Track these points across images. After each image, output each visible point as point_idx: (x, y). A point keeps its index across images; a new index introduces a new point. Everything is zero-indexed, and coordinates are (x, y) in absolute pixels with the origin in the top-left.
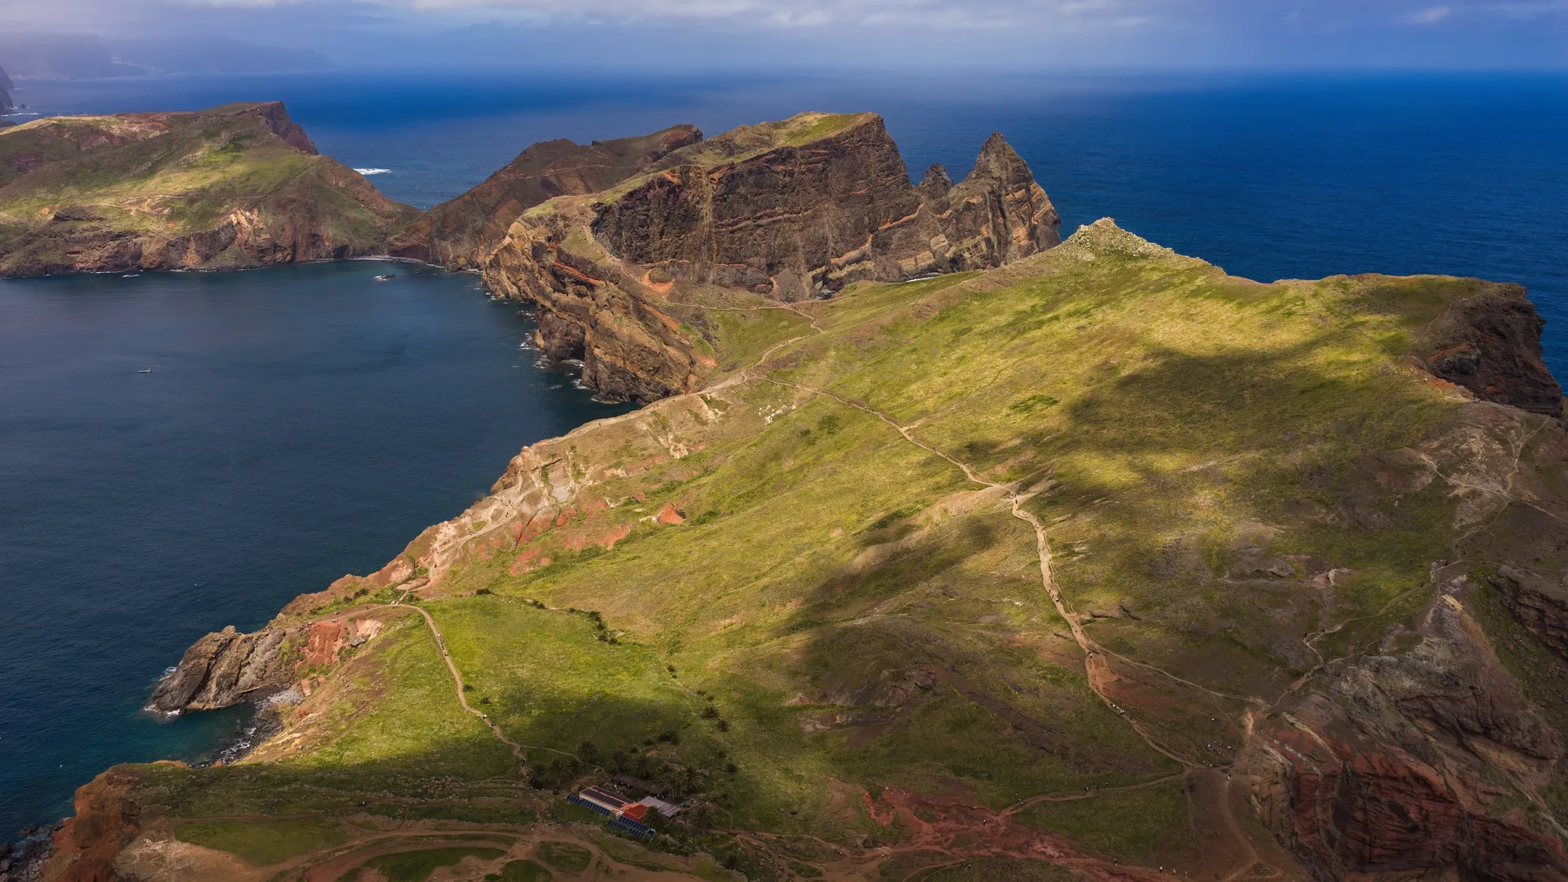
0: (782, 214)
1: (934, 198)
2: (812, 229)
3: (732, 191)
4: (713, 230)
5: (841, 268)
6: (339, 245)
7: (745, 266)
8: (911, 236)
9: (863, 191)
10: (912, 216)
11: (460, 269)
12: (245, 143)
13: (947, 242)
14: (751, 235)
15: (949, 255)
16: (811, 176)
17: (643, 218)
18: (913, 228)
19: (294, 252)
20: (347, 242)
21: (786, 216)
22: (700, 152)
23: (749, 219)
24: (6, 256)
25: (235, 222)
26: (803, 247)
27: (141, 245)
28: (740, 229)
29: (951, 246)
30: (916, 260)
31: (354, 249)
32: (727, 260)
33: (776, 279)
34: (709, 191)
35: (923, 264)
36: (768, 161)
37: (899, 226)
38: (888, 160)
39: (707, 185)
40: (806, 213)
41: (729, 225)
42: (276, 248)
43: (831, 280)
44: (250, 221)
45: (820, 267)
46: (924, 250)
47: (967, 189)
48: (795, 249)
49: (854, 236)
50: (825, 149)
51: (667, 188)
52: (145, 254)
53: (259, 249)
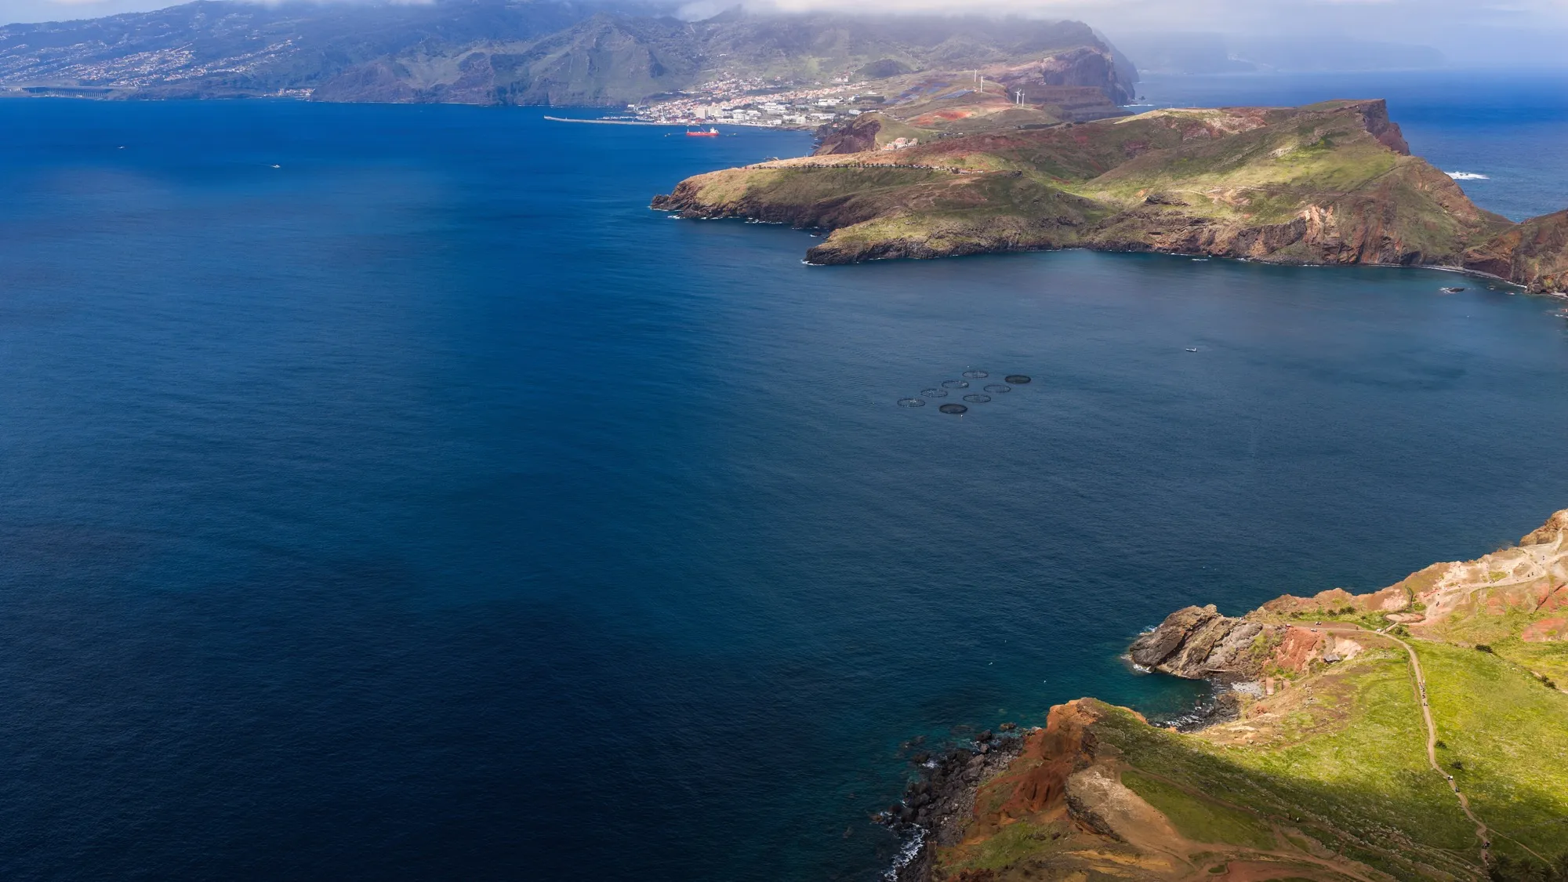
6: (1409, 251)
11: (1543, 291)
12: (1338, 140)
19: (1360, 253)
20: (1419, 248)
24: (1101, 230)
25: (1308, 218)
27: (1215, 232)
31: (1425, 257)
42: (1342, 247)
44: (1323, 219)
52: (1217, 240)
53: (1326, 247)
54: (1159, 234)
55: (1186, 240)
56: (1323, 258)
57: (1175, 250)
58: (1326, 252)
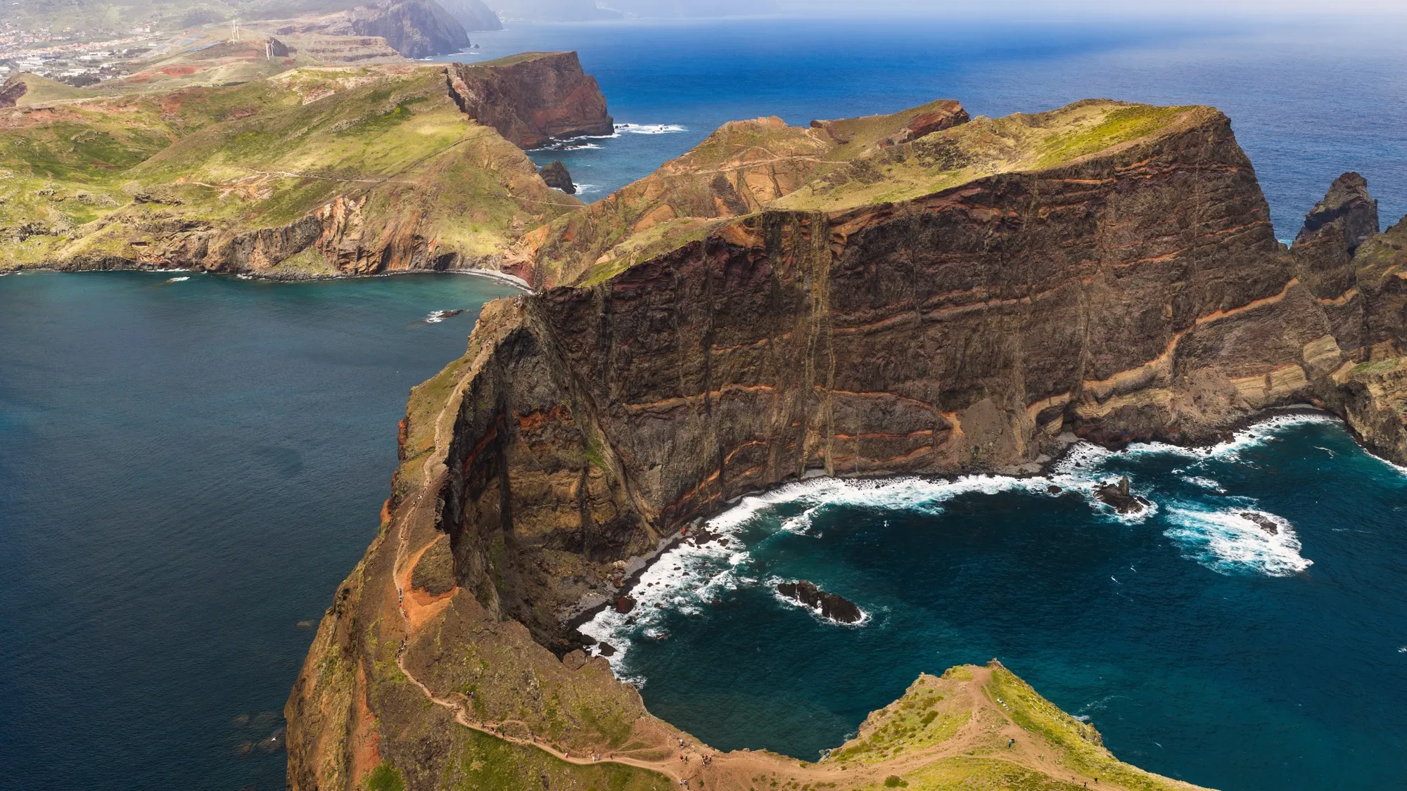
0: (986, 300)
1: (1322, 268)
2: (1049, 327)
3: (878, 257)
4: (831, 332)
5: (1100, 401)
6: (444, 252)
7: (893, 397)
8: (1265, 335)
9: (1167, 258)
10: (1272, 300)
12: (411, 108)
13: (1338, 352)
14: (914, 337)
15: (1338, 377)
16: (1059, 228)
17: (659, 315)
18: (1270, 322)
19: (385, 258)
20: (457, 247)
21: (992, 303)
22: (900, 160)
23: (913, 308)
25: (328, 215)
26: (1025, 361)
27: (208, 239)
28: (888, 328)
29: (1345, 359)
30: (1268, 380)
31: (464, 258)
32: (857, 385)
33: (960, 416)
34: (823, 261)
35: (1282, 388)
36: (965, 200)
37: (1240, 318)
38: (1231, 196)
39: (822, 248)
40: (1039, 296)
41: (866, 322)
42: (361, 253)
43: (1080, 418)
44: (348, 214)
45: (1059, 393)
46: (1290, 363)
47: (1396, 248)
48: (1008, 364)
49: (1135, 343)
50: (1094, 177)
51: (726, 256)
52: (209, 252)
53: (342, 253)
54: (144, 244)
55: (175, 252)
56: (339, 268)
57: (162, 265)
58: (342, 260)
